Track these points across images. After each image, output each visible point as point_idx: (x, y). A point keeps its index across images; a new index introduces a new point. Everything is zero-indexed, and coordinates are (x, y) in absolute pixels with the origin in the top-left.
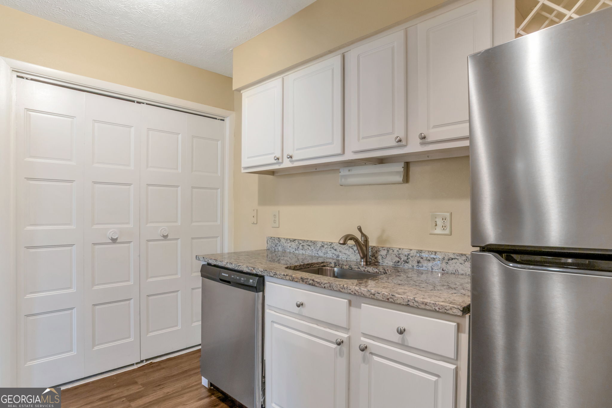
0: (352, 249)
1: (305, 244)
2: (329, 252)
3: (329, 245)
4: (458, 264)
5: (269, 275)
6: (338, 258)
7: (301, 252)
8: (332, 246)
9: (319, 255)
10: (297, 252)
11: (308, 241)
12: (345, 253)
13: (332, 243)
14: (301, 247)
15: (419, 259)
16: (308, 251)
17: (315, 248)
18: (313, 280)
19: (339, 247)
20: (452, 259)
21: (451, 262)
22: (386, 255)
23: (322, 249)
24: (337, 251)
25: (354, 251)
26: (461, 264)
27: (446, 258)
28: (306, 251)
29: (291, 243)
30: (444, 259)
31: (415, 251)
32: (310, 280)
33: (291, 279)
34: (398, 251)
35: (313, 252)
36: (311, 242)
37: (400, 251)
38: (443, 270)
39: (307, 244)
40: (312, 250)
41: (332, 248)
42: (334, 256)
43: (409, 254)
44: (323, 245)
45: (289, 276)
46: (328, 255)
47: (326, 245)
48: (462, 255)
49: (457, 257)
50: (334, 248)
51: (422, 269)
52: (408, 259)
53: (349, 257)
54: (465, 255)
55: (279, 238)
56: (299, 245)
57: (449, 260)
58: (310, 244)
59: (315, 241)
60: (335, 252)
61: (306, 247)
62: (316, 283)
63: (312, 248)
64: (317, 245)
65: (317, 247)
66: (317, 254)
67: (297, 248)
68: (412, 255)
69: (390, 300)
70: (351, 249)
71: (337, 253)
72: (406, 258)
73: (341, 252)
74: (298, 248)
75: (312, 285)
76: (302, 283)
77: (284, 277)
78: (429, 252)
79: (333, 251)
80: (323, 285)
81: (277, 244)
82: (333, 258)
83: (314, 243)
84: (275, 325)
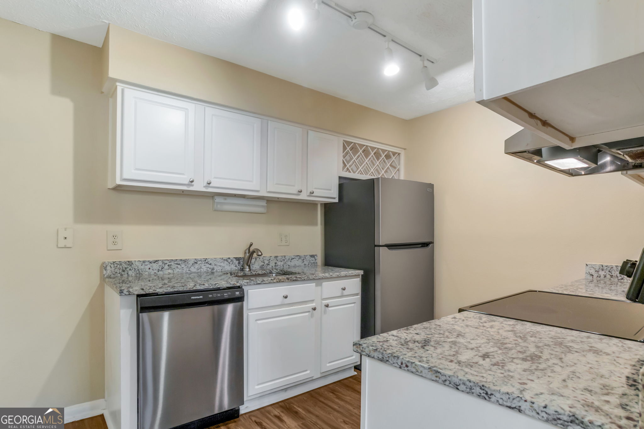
0: (227, 261)
1: (172, 263)
2: (203, 267)
3: (204, 261)
4: (296, 261)
5: (256, 283)
6: (213, 271)
7: (167, 272)
8: (207, 261)
9: (191, 271)
10: (161, 273)
11: (176, 260)
12: (220, 266)
13: (206, 259)
14: (166, 267)
15: (276, 261)
16: (178, 270)
17: (186, 266)
18: (296, 277)
19: (214, 261)
20: (293, 259)
21: (293, 260)
22: (255, 262)
23: (195, 265)
24: (212, 265)
25: (229, 263)
26: (297, 260)
27: (290, 259)
28: (174, 270)
29: (151, 265)
30: (289, 259)
31: (274, 257)
32: (294, 277)
33: (278, 281)
34: (263, 258)
35: (183, 269)
36: (182, 260)
37: (264, 258)
38: (289, 266)
39: (176, 263)
40: (183, 268)
41: (207, 263)
42: (209, 270)
43: (270, 259)
44: (196, 261)
45: (276, 279)
46: (202, 270)
47: (200, 261)
48: (298, 256)
49: (296, 257)
50: (209, 263)
51: (278, 267)
52: (269, 262)
53: (224, 268)
54: (299, 256)
55: (129, 262)
56: (163, 265)
57: (292, 259)
58: (180, 262)
59: (186, 259)
60: (210, 266)
61: (174, 266)
62: (298, 278)
63: (182, 266)
64: (189, 263)
65: (189, 264)
66: (189, 270)
67: (160, 269)
68: (272, 259)
69: (339, 276)
70: (225, 262)
71: (211, 267)
72: (268, 262)
73: (216, 265)
74: (162, 269)
75: (295, 280)
76: (288, 281)
77: (272, 281)
78: (281, 256)
79: (208, 265)
80: (303, 278)
81: (126, 268)
82: (208, 271)
83: (185, 261)
84: (259, 322)
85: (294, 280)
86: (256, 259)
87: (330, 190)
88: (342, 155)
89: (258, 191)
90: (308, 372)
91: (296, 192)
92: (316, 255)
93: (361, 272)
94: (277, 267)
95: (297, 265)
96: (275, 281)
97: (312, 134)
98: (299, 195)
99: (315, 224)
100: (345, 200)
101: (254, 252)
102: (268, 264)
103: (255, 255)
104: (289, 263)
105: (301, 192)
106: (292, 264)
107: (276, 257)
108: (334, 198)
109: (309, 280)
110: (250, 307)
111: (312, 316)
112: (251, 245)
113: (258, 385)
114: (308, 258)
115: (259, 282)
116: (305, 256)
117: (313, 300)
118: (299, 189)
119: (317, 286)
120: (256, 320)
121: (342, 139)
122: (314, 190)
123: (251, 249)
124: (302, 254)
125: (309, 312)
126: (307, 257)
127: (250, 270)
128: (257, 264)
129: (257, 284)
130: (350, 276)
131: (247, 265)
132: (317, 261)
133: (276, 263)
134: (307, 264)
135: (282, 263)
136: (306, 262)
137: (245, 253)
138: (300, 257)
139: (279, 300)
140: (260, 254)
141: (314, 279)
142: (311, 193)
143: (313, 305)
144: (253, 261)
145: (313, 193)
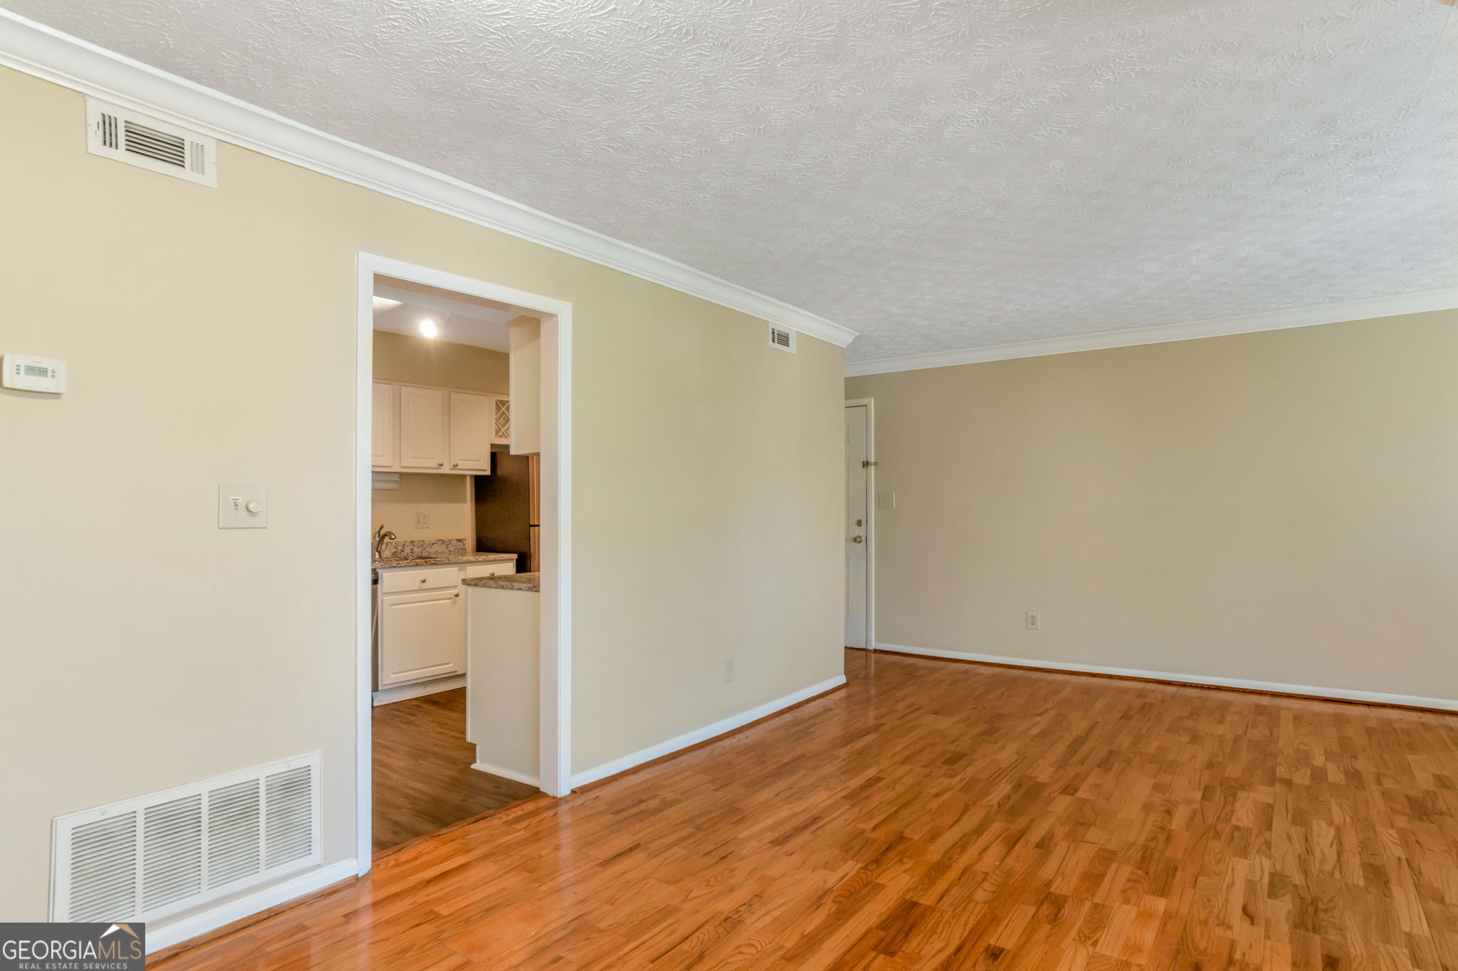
4: (438, 546)
5: (391, 566)
15: (413, 546)
18: (435, 561)
20: (435, 544)
21: (434, 546)
22: (385, 548)
26: (440, 545)
27: (431, 544)
30: (428, 544)
33: (415, 564)
38: (426, 550)
45: (413, 562)
49: (438, 543)
51: (415, 551)
52: (405, 546)
54: (442, 540)
62: (438, 562)
68: (409, 543)
69: (486, 559)
72: (403, 545)
75: (435, 564)
76: (426, 564)
77: (408, 564)
78: (419, 542)
80: (443, 562)
84: (394, 607)
85: (432, 564)
86: (387, 545)
87: (479, 461)
88: (494, 417)
89: (390, 467)
90: (451, 665)
91: (436, 466)
92: (465, 539)
93: (515, 556)
94: (414, 554)
95: (440, 551)
96: (412, 564)
97: (455, 396)
98: (440, 468)
99: (464, 501)
100: (500, 472)
101: (385, 535)
102: (402, 551)
103: (387, 539)
104: (429, 549)
105: (442, 465)
106: (433, 550)
107: (412, 542)
108: (485, 470)
109: (450, 563)
110: (385, 591)
111: (454, 603)
112: (381, 528)
113: (394, 673)
114: (454, 542)
115: (394, 565)
116: (450, 541)
117: (456, 586)
118: (440, 462)
119: (460, 570)
120: (392, 605)
121: (495, 398)
122: (458, 462)
123: (382, 532)
124: (446, 538)
125: (451, 598)
126: (452, 542)
127: (380, 557)
128: (387, 550)
129: (389, 568)
130: (499, 560)
131: (377, 551)
132: (465, 546)
133: (412, 550)
134: (453, 550)
135: (420, 549)
136: (450, 548)
137: (375, 537)
138: (443, 542)
139: (417, 585)
140: (393, 537)
141: (456, 563)
142: (454, 466)
143: (456, 591)
144: (384, 546)
145: (457, 466)
